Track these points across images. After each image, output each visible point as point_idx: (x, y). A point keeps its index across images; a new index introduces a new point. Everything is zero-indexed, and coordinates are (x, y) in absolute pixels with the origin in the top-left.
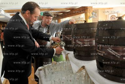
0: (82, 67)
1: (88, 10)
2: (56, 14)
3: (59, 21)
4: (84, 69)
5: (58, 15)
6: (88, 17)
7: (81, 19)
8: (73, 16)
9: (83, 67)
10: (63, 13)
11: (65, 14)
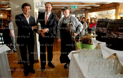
0: (113, 54)
1: (120, 6)
2: (85, 8)
3: (86, 15)
4: (115, 55)
5: (86, 9)
6: (119, 14)
7: (109, 15)
8: (102, 11)
9: (115, 54)
10: (92, 7)
11: (93, 9)
